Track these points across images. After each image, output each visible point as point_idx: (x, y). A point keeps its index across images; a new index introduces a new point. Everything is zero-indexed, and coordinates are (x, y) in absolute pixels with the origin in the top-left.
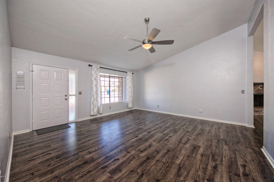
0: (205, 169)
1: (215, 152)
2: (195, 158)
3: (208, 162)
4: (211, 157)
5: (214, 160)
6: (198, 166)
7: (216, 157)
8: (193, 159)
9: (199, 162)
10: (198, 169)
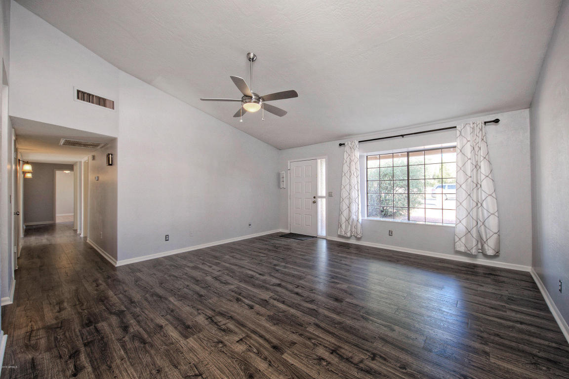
0: (136, 316)
1: (147, 351)
2: (162, 316)
3: (141, 327)
4: (146, 336)
5: (137, 337)
6: (147, 312)
7: (137, 344)
8: (163, 313)
9: (152, 316)
10: (144, 310)
